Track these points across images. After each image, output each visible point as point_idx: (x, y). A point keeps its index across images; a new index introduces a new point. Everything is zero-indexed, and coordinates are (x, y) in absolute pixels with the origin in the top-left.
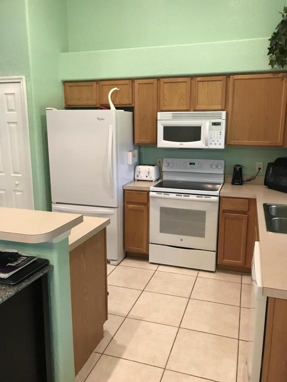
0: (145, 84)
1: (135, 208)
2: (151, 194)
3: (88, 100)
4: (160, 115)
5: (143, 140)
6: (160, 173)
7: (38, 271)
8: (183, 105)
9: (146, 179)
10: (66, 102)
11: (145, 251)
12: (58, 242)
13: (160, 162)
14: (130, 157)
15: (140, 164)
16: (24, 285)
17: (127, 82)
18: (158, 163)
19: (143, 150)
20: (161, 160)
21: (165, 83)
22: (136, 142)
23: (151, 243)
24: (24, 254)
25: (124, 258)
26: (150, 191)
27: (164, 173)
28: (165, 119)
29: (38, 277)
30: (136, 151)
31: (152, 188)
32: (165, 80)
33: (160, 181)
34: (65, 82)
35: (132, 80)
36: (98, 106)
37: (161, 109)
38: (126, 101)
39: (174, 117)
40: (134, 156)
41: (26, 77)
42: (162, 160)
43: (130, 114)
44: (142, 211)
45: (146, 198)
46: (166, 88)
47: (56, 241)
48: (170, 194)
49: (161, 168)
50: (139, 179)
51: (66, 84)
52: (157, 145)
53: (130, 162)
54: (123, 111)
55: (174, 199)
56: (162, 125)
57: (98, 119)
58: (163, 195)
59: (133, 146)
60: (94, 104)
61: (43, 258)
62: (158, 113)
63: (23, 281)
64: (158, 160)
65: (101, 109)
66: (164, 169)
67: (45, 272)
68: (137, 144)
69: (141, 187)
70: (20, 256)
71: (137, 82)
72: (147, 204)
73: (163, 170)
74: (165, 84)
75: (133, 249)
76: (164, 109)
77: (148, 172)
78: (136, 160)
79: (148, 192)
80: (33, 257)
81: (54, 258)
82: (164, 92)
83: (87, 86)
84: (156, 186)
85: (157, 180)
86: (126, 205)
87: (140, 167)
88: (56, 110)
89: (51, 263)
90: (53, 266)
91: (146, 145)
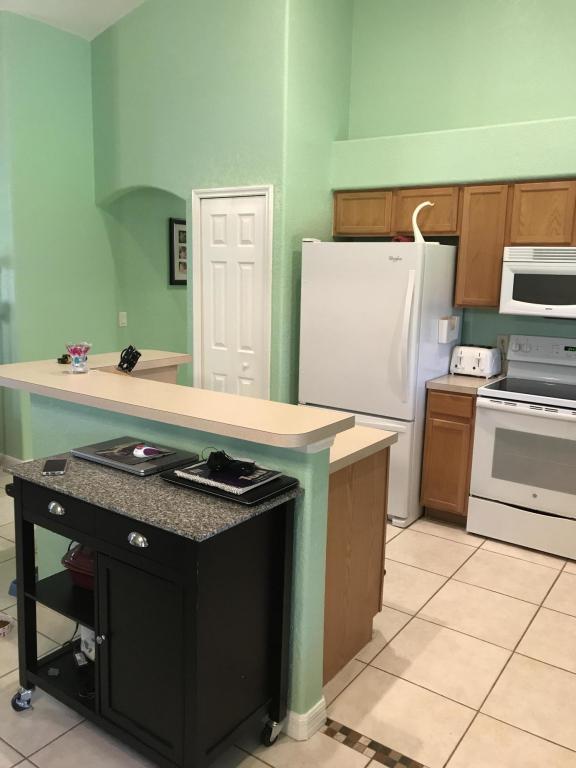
0: (484, 194)
1: (447, 426)
2: (480, 401)
3: (374, 224)
4: (509, 252)
5: (473, 299)
6: (502, 362)
7: (283, 493)
8: (558, 234)
9: (473, 372)
10: (335, 229)
11: (459, 510)
12: (315, 452)
13: (503, 342)
14: (443, 330)
15: (462, 345)
16: (263, 508)
17: (450, 190)
18: (499, 344)
19: (471, 318)
20: (505, 338)
21: (523, 191)
22: (459, 301)
23: (473, 496)
24: (262, 467)
25: (419, 518)
26: (478, 396)
27: (510, 364)
28: (518, 260)
29: (283, 501)
30: (457, 320)
31: (482, 390)
32: (525, 187)
33: (500, 378)
34: (337, 193)
35: (460, 187)
36: (392, 235)
37: (512, 241)
38: (445, 226)
39: (537, 257)
40: (451, 328)
41: (275, 186)
42: (509, 337)
43: (449, 249)
44: (459, 432)
45: (469, 409)
46: (524, 202)
47: (312, 449)
48: (518, 404)
49: (505, 354)
50: (459, 371)
51: (339, 195)
52: (498, 309)
53: (444, 339)
54: (437, 243)
55: (524, 414)
56: (513, 271)
57: (391, 258)
58: (502, 405)
59: (451, 309)
60: (385, 230)
61: (289, 475)
62: (507, 249)
63: (261, 502)
64: (499, 338)
65: (398, 240)
66: (510, 356)
67: (293, 496)
68: (461, 305)
69: (460, 387)
70: (257, 469)
71: (468, 191)
72: (470, 420)
73: (508, 358)
74: (525, 194)
75: (437, 502)
76: (518, 241)
77: (477, 360)
78: (455, 336)
79: (474, 397)
80: (275, 473)
81: (306, 477)
82: (520, 209)
83: (375, 198)
84: (491, 387)
85: (495, 376)
86: (429, 418)
87: (463, 349)
88: (319, 242)
89: (301, 486)
90: (304, 490)
91: (478, 309)
